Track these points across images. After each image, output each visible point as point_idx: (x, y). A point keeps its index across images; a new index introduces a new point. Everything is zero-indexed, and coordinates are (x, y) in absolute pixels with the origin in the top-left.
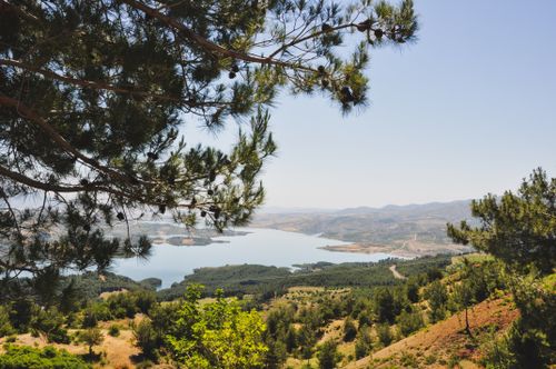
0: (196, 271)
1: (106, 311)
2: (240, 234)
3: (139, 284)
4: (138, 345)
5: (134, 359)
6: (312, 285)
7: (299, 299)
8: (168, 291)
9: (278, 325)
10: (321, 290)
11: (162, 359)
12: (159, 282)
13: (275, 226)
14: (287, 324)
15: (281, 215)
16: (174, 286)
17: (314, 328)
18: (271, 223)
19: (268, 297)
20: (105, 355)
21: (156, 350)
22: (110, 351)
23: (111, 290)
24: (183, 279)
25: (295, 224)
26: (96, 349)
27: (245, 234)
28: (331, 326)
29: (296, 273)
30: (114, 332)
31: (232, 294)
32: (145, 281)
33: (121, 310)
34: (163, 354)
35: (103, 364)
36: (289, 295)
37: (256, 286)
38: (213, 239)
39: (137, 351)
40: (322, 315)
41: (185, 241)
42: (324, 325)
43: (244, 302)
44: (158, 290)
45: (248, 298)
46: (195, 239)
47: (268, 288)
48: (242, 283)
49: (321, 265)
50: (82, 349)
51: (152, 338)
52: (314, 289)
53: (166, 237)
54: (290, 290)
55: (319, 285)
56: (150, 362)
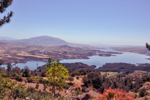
0: (106, 64)
1: (78, 73)
2: (120, 53)
3: (90, 67)
4: (83, 82)
5: (82, 86)
6: (143, 70)
7: (138, 74)
8: (98, 69)
9: (128, 81)
10: (146, 72)
11: (90, 87)
12: (95, 67)
13: (131, 52)
14: (130, 81)
15: (133, 48)
16: (100, 68)
17: (139, 83)
18: (130, 50)
19: (127, 73)
20: (74, 84)
21: (88, 84)
22: (76, 83)
23: (82, 68)
24: (102, 66)
25: (138, 51)
26: (72, 82)
27: (121, 53)
28: (146, 83)
29: (137, 66)
30: (78, 78)
31: (116, 71)
32: (92, 66)
33: (82, 73)
34: (90, 86)
35: (74, 86)
36: (135, 73)
37: (124, 69)
38: (112, 55)
39: (83, 84)
40: (143, 80)
41: (103, 55)
42: (143, 83)
43: (120, 74)
44: (95, 68)
45: (121, 73)
46: (106, 55)
47: (128, 70)
48: (120, 68)
49: (146, 64)
50: (68, 82)
51: (87, 81)
52: (143, 72)
53: (98, 54)
54: (135, 71)
55: (145, 71)
56: (86, 87)
